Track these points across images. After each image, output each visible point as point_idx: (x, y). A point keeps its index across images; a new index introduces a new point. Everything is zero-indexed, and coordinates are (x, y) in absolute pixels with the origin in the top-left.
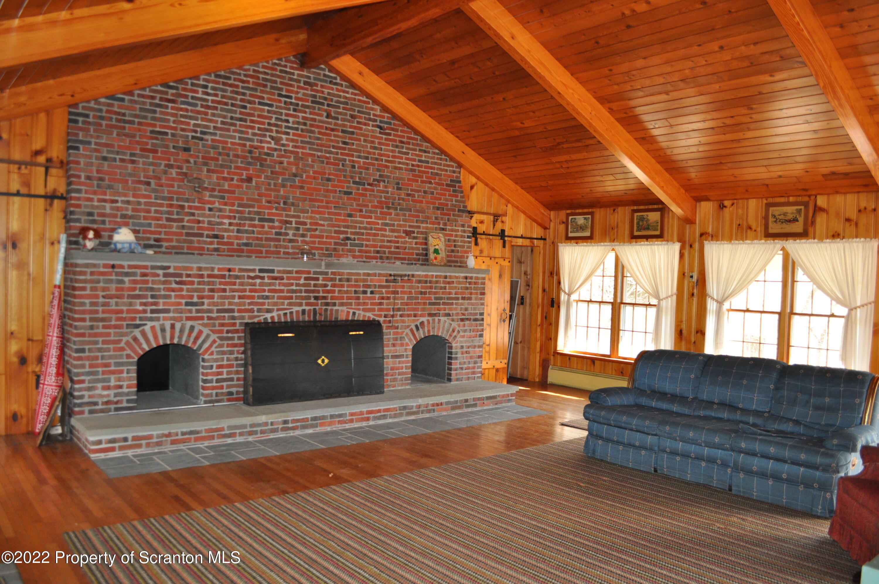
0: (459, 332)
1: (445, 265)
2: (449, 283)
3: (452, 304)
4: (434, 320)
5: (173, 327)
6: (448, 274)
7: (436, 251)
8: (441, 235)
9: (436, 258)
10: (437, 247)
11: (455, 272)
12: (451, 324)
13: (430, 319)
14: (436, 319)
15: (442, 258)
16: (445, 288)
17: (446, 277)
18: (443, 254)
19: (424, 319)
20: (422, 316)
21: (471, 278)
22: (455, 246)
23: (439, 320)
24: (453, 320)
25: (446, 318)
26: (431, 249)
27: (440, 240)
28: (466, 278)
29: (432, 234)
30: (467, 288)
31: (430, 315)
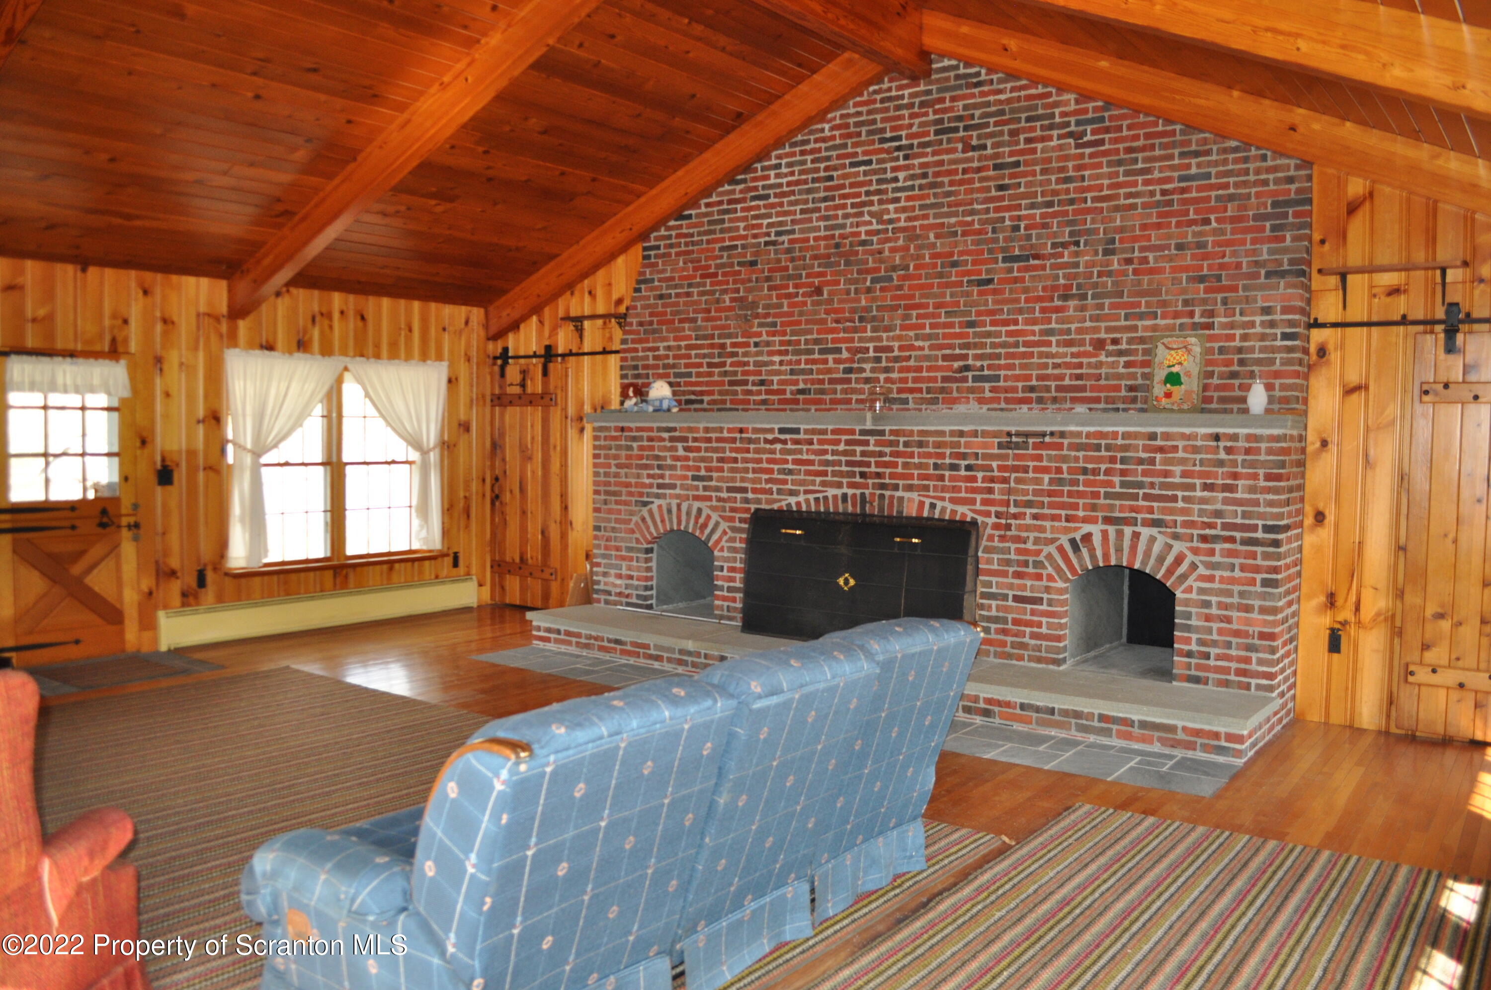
0: (1194, 566)
1: (1194, 410)
2: (1161, 449)
3: (1174, 499)
4: (1120, 534)
5: (679, 506)
6: (1159, 430)
7: (1173, 379)
8: (1193, 340)
9: (1168, 395)
10: (1175, 369)
11: (1180, 426)
12: (1170, 547)
13: (1111, 530)
14: (1128, 531)
15: (1188, 393)
16: (1152, 461)
17: (1153, 436)
18: (1191, 385)
19: (1095, 530)
20: (1086, 520)
21: (1234, 437)
22: (1242, 362)
23: (1136, 535)
24: (1176, 537)
25: (1154, 531)
26: (1160, 375)
27: (1189, 352)
28: (1217, 437)
29: (1165, 340)
30: (1221, 463)
31: (1108, 520)
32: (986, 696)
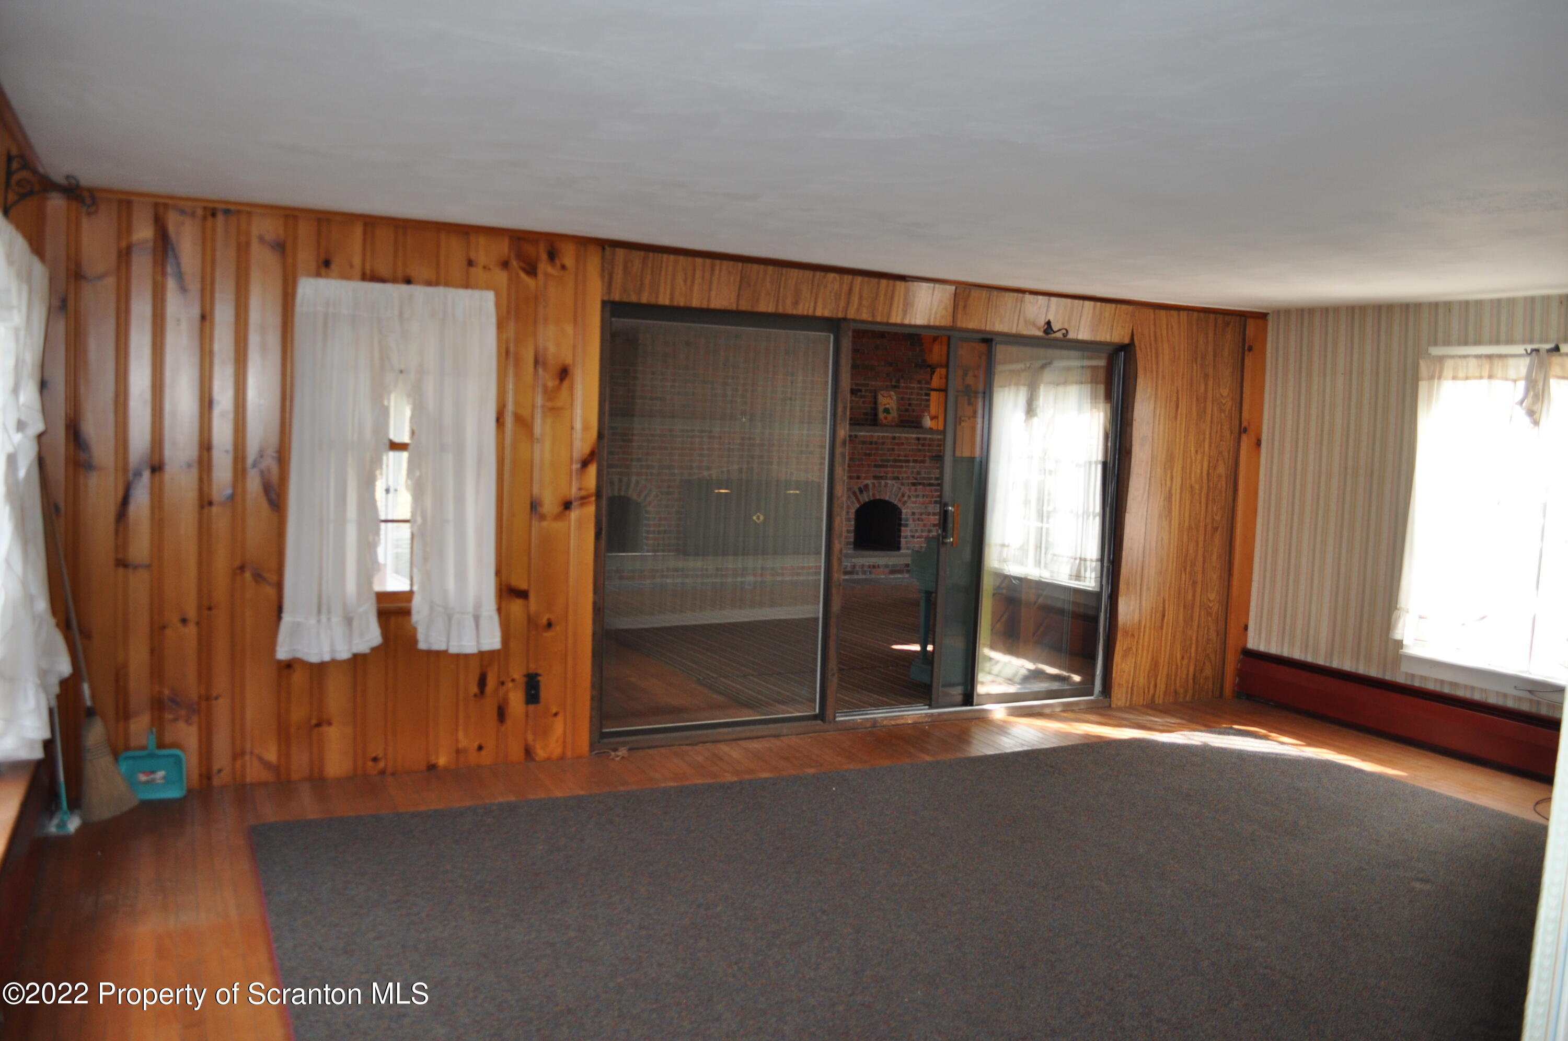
0: (909, 497)
1: (898, 426)
2: (898, 444)
3: (902, 467)
4: (880, 483)
6: (897, 435)
7: (887, 411)
8: (892, 393)
9: (886, 418)
10: (887, 406)
11: (905, 433)
12: (900, 489)
13: (876, 482)
14: (883, 482)
15: (893, 418)
16: (893, 450)
17: (894, 438)
18: (894, 414)
19: (869, 482)
20: (866, 478)
21: (925, 439)
22: (910, 405)
23: (886, 484)
24: (902, 484)
25: (894, 482)
26: (881, 409)
27: (892, 398)
28: (918, 439)
29: (882, 392)
30: (920, 450)
31: (875, 478)
32: (868, 564)
